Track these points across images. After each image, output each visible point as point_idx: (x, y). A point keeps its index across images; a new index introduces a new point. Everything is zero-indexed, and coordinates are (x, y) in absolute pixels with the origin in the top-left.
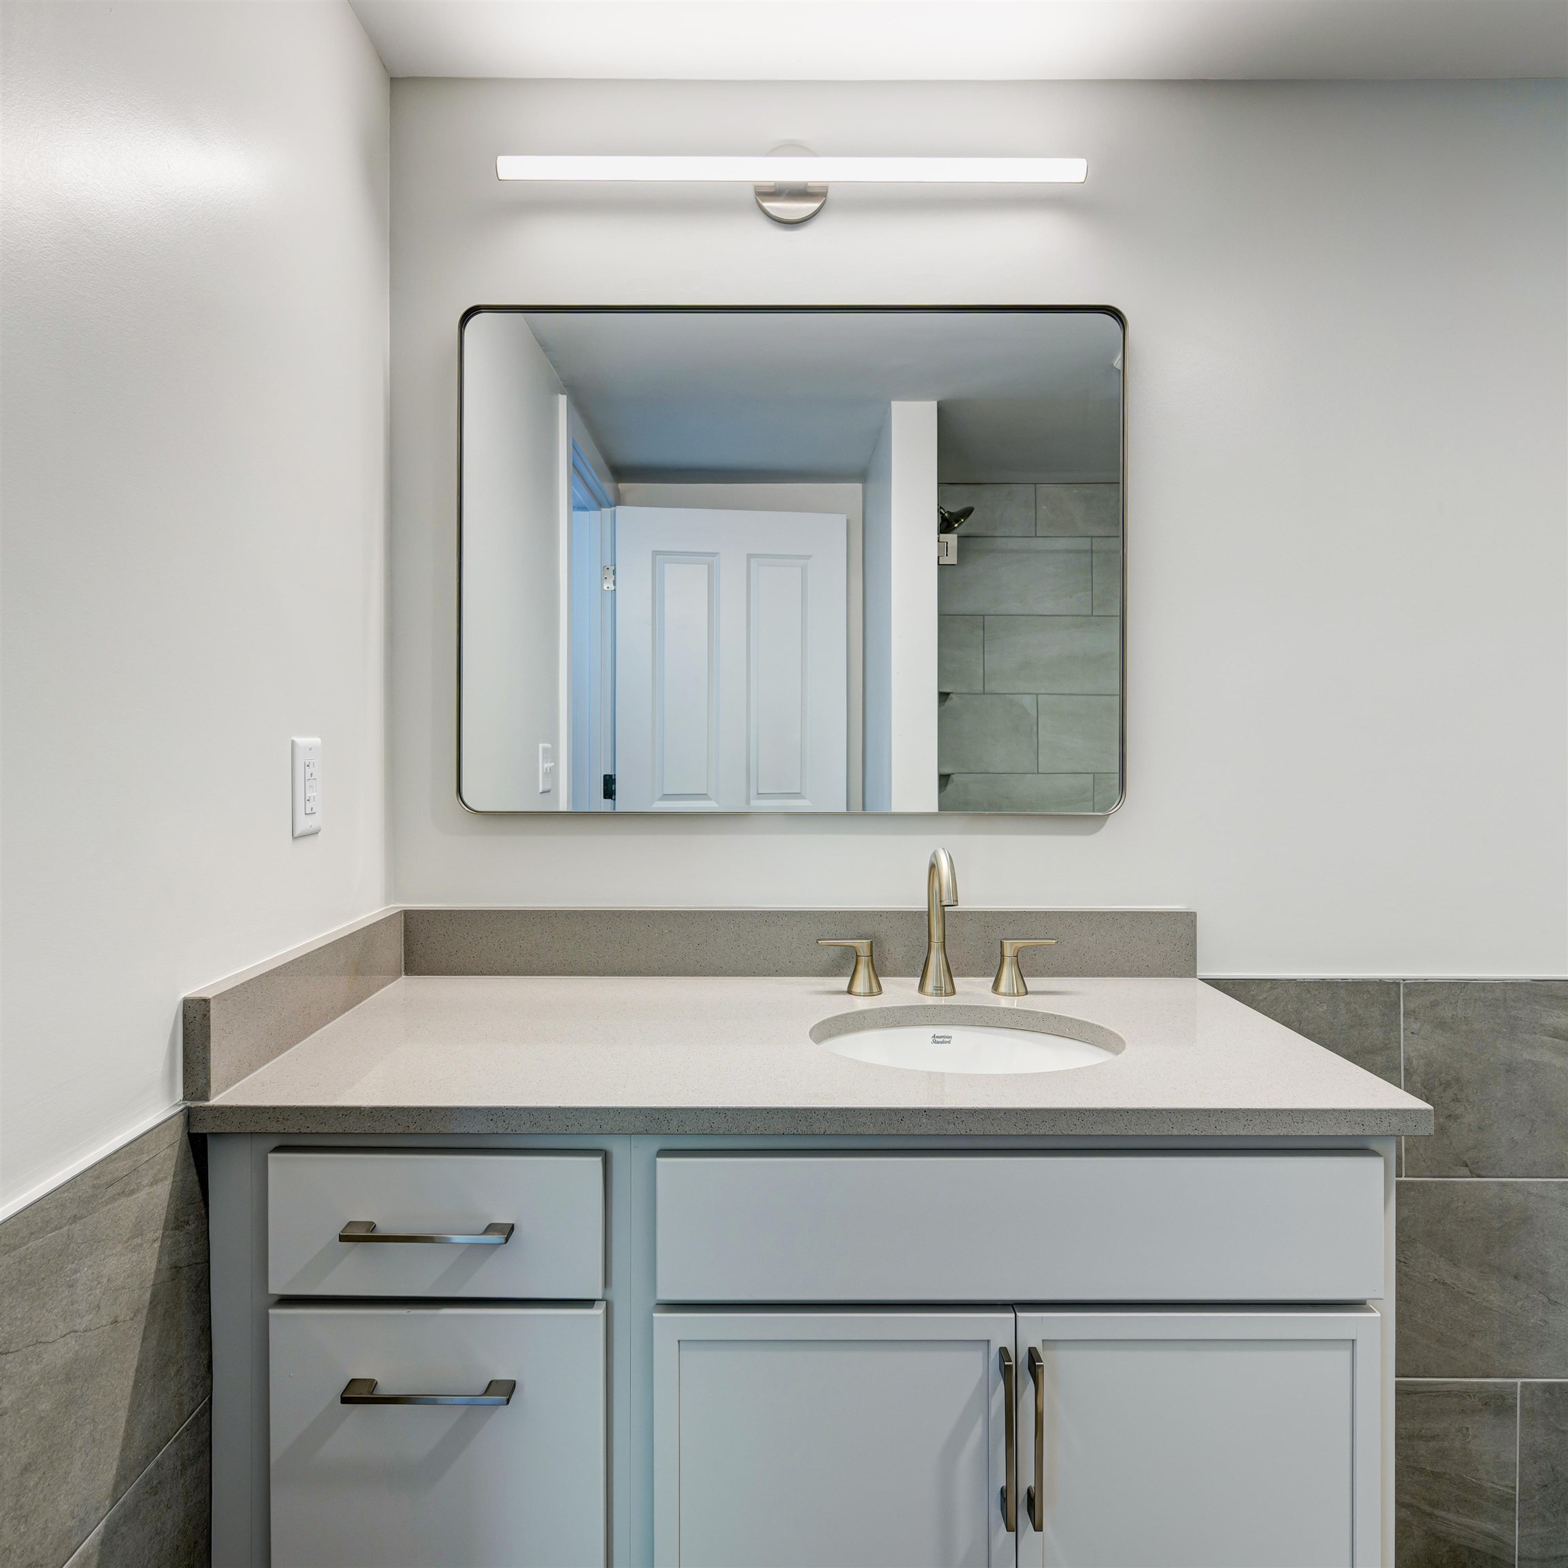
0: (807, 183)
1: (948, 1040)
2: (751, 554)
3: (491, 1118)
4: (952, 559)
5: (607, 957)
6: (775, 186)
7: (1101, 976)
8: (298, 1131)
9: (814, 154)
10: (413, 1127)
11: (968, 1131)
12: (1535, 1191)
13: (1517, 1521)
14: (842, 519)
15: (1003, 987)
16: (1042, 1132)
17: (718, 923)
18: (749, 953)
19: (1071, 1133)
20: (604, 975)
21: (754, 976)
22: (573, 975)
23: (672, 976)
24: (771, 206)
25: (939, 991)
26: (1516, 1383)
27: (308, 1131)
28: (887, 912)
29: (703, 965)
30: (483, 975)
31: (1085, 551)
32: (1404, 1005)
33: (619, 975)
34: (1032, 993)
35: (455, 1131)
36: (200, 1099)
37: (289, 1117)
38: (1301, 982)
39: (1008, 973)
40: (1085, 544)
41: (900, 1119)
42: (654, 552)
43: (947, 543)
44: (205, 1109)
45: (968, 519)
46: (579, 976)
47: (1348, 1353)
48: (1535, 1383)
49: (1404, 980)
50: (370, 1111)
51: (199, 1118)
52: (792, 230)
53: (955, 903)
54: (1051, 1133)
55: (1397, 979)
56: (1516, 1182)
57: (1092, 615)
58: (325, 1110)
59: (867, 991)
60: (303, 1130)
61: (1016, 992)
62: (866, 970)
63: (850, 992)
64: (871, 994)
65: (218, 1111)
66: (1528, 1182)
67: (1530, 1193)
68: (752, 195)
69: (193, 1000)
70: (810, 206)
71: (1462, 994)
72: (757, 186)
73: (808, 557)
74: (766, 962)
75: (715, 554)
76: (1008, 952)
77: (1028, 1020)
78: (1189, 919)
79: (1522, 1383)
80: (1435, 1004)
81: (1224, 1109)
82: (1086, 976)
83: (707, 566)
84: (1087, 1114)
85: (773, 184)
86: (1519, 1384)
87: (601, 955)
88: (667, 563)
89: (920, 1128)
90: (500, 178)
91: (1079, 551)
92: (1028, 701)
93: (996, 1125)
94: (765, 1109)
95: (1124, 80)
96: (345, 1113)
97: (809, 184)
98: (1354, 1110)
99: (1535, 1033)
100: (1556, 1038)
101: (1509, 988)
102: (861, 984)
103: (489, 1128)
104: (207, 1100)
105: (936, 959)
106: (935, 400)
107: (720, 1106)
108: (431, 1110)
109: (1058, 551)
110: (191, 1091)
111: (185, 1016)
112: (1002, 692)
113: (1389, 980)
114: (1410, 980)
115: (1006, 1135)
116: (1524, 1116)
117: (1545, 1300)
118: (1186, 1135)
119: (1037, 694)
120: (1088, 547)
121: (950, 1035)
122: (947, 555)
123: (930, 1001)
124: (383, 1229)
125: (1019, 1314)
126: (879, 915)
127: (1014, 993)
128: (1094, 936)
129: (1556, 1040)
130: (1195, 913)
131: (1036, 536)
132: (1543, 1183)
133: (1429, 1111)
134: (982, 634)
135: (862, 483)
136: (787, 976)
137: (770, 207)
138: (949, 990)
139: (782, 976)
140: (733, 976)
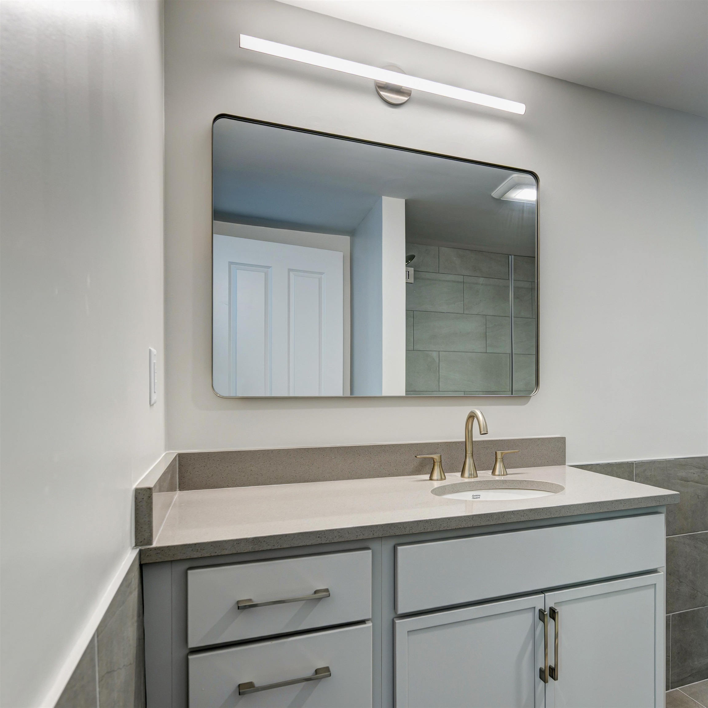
0: (402, 87)
1: (479, 497)
2: (290, 269)
3: (318, 536)
4: (411, 280)
5: (301, 473)
6: (386, 84)
7: (530, 467)
8: (210, 555)
9: (404, 73)
10: (277, 546)
11: (529, 518)
12: (675, 540)
13: (670, 669)
14: (341, 254)
15: (497, 472)
16: (556, 516)
17: (360, 452)
18: (376, 466)
19: (566, 515)
20: (299, 483)
21: (378, 477)
22: (282, 484)
23: (336, 480)
24: (385, 94)
25: (471, 476)
26: (670, 615)
27: (216, 554)
28: (441, 443)
29: (352, 474)
30: (229, 487)
31: (461, 282)
32: (635, 472)
33: (308, 482)
34: (509, 474)
35: (300, 545)
36: (146, 545)
37: (204, 548)
38: (601, 465)
39: (499, 466)
40: (460, 278)
41: (503, 517)
42: (229, 262)
43: (409, 272)
44: (151, 549)
45: (412, 261)
46: (285, 484)
47: (653, 590)
48: (676, 614)
49: (635, 462)
50: (252, 539)
51: (147, 555)
52: (393, 108)
53: (487, 433)
54: (559, 516)
55: (633, 461)
56: (670, 538)
57: (464, 314)
58: (226, 542)
59: (439, 478)
60: (213, 554)
61: (503, 474)
62: (439, 469)
63: (431, 479)
64: (441, 479)
65: (160, 550)
66: (674, 537)
67: (674, 541)
68: (373, 86)
69: (141, 489)
70: (404, 99)
71: (653, 466)
72: (378, 83)
73: (322, 273)
74: (384, 470)
75: (269, 267)
76: (499, 456)
77: (514, 484)
78: (562, 440)
79: (672, 615)
80: (645, 471)
81: (617, 500)
82: (524, 467)
83: (264, 273)
84: (572, 507)
85: (385, 83)
86: (671, 615)
87: (297, 472)
88: (238, 269)
89: (511, 519)
90: (241, 46)
91: (458, 282)
92: (435, 354)
93: (539, 515)
94: (448, 518)
95: (536, 73)
96: (238, 542)
97: (403, 88)
98: (657, 496)
99: (675, 479)
100: (682, 480)
101: (668, 462)
102: (436, 475)
103: (317, 541)
104: (151, 544)
105: (469, 461)
106: (404, 199)
107: (428, 519)
108: (286, 535)
109: (447, 281)
110: (140, 541)
111: (136, 498)
112: (423, 350)
113: (630, 462)
114: (637, 461)
115: (543, 519)
116: (672, 511)
117: (679, 581)
118: (605, 512)
119: (439, 351)
120: (462, 280)
121: (479, 495)
122: (408, 278)
123: (466, 480)
124: (256, 601)
125: (546, 594)
126: (437, 444)
127: (502, 475)
128: (527, 450)
129: (682, 481)
130: (565, 437)
131: (439, 273)
132: (678, 536)
133: (678, 494)
134: (413, 320)
135: (350, 236)
136: (395, 476)
137: (383, 94)
138: (475, 475)
139: (392, 477)
140: (368, 478)
